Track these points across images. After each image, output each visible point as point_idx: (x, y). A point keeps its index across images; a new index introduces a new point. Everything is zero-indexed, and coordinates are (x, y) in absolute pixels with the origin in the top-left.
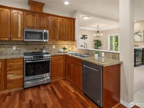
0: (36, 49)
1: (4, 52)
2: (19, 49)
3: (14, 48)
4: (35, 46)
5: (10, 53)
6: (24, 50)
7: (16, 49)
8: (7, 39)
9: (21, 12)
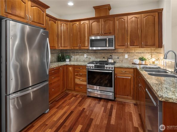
0: (104, 58)
1: (79, 59)
2: (89, 57)
3: (85, 56)
4: (103, 55)
5: (82, 61)
6: (93, 58)
7: (87, 57)
8: (78, 48)
9: (87, 22)
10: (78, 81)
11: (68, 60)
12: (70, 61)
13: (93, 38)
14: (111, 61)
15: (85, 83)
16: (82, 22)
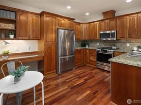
1: (94, 46)
2: (100, 44)
3: (98, 44)
9: (98, 22)
10: (91, 59)
11: (87, 46)
12: (89, 47)
13: (102, 32)
14: (114, 48)
15: (95, 60)
16: (95, 23)
